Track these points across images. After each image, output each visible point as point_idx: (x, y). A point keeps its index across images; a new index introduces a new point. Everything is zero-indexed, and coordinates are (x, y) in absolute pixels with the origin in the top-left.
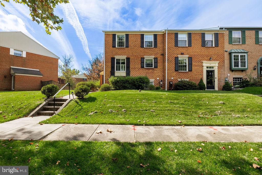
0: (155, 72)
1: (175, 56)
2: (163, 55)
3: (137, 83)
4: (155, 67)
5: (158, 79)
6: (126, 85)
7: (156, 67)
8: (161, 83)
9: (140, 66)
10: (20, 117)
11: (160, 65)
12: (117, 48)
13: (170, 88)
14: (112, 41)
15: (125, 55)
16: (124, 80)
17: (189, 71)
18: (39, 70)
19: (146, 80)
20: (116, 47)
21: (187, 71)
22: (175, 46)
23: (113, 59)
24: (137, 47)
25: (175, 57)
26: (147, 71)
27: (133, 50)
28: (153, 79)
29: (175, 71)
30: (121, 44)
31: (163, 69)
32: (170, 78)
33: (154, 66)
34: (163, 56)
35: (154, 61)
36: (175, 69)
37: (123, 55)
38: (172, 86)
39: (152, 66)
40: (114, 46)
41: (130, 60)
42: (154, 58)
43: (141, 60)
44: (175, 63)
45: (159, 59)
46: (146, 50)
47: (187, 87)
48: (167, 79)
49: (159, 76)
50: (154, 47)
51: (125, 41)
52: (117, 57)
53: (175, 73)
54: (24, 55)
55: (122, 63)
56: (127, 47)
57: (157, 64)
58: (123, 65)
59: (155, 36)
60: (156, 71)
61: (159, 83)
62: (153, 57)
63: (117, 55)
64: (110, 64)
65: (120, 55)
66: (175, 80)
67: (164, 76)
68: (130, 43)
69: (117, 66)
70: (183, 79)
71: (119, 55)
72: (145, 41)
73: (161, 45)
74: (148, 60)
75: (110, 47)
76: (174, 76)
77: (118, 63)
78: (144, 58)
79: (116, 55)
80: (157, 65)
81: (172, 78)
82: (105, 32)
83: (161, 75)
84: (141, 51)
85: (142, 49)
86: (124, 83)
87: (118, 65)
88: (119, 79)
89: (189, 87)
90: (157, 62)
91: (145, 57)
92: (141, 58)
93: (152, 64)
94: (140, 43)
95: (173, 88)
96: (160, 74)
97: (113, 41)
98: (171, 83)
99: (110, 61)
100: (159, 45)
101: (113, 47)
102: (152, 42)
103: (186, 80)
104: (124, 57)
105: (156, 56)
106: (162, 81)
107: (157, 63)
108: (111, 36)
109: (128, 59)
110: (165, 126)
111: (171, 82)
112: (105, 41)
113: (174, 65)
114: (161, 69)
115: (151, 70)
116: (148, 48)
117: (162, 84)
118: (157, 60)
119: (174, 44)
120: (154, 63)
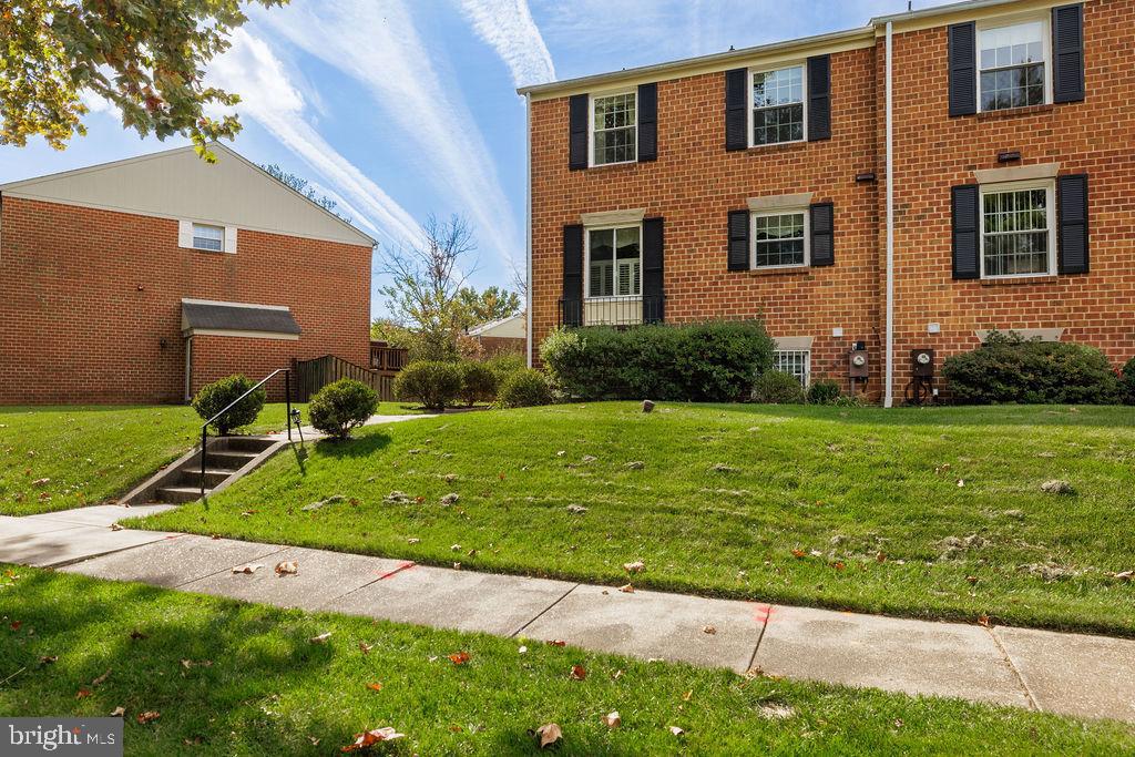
0: (819, 289)
1: (956, 178)
2: (870, 181)
3: (684, 361)
4: (815, 263)
5: (838, 332)
6: (623, 374)
7: (824, 259)
8: (859, 360)
9: (723, 261)
10: (90, 504)
11: (847, 245)
12: (595, 171)
13: (916, 394)
14: (566, 136)
15: (636, 206)
16: (612, 349)
17: (1062, 271)
18: (287, 309)
19: (737, 346)
20: (591, 164)
21: (1053, 270)
22: (951, 117)
23: (573, 233)
24: (704, 149)
25: (954, 189)
26: (765, 286)
27: (683, 173)
28: (806, 333)
29: (955, 278)
30: (615, 145)
31: (869, 269)
32: (914, 328)
33: (812, 255)
34: (868, 189)
35: (812, 225)
36: (954, 267)
37: (626, 207)
38: (929, 378)
39: (800, 259)
40: (577, 163)
41: (662, 231)
42: (813, 207)
43: (730, 225)
44: (954, 227)
45: (841, 209)
46: (762, 165)
47: (1019, 384)
48: (894, 335)
49: (842, 317)
50: (809, 141)
51: (636, 125)
52: (593, 222)
53: (953, 292)
54: (230, 246)
55: (623, 253)
56: (649, 156)
57: (832, 241)
58: (630, 262)
59: (819, 70)
60: (825, 284)
61: (847, 359)
62: (806, 198)
63: (595, 210)
64: (556, 263)
65: (611, 209)
66: (956, 340)
67: (877, 315)
68: (662, 132)
69: (594, 270)
70: (1004, 332)
71: (605, 209)
72: (751, 108)
73: (854, 118)
74: (773, 221)
75: (556, 167)
76: (947, 314)
77: (602, 253)
78: (746, 213)
79: (590, 211)
80: (832, 247)
81: (934, 328)
82: (533, 94)
83: (860, 312)
84: (727, 175)
85: (732, 160)
86: (618, 364)
87: (602, 264)
88: (584, 344)
89: (1034, 386)
90: (832, 228)
91: (752, 203)
92: (731, 214)
93: (800, 245)
94: (721, 124)
95: (936, 392)
96: (848, 302)
97: (573, 133)
98: (923, 359)
99: (556, 245)
100: (843, 119)
101: (573, 167)
102: (801, 105)
103: (1027, 334)
104: (632, 218)
105: (822, 194)
106: (861, 346)
107: (832, 235)
108: (564, 111)
109: (654, 225)
110: (549, 578)
111: (920, 351)
112: (535, 138)
113: (946, 242)
114: (856, 270)
115: (790, 284)
116: (769, 150)
117: (858, 363)
118: (832, 217)
119: (943, 102)
120: (813, 234)
